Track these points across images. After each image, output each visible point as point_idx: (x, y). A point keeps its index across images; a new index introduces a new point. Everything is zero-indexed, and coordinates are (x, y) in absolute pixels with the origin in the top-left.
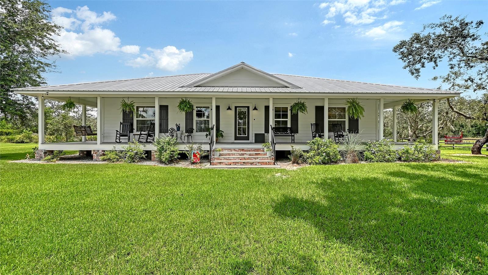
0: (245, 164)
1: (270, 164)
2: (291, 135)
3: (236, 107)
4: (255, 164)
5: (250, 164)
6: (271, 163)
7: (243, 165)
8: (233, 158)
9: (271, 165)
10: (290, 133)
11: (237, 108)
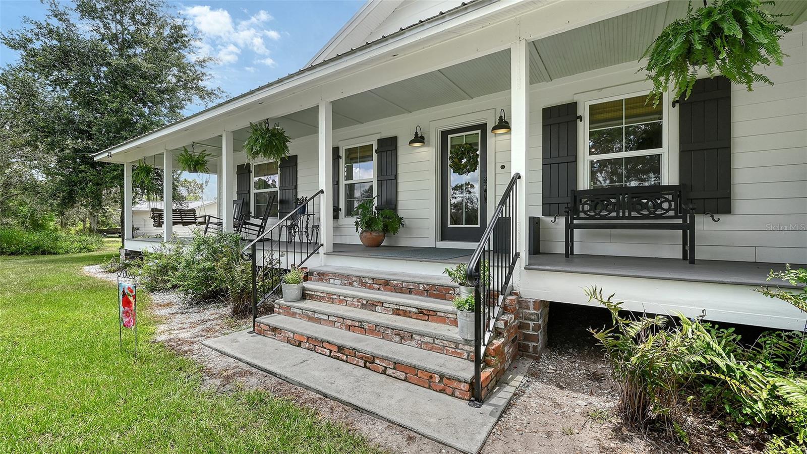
0: (345, 358)
1: (449, 390)
2: (680, 221)
3: (444, 134)
4: (381, 369)
5: (361, 363)
6: (455, 384)
7: (338, 358)
8: (326, 317)
9: (453, 395)
10: (671, 213)
11: (449, 136)
